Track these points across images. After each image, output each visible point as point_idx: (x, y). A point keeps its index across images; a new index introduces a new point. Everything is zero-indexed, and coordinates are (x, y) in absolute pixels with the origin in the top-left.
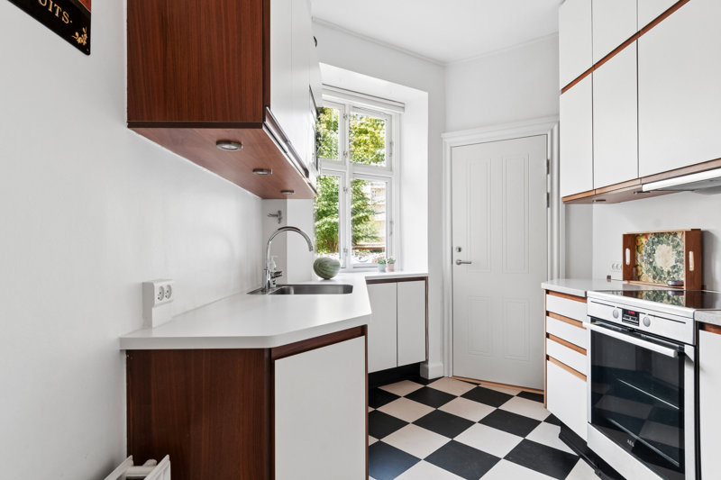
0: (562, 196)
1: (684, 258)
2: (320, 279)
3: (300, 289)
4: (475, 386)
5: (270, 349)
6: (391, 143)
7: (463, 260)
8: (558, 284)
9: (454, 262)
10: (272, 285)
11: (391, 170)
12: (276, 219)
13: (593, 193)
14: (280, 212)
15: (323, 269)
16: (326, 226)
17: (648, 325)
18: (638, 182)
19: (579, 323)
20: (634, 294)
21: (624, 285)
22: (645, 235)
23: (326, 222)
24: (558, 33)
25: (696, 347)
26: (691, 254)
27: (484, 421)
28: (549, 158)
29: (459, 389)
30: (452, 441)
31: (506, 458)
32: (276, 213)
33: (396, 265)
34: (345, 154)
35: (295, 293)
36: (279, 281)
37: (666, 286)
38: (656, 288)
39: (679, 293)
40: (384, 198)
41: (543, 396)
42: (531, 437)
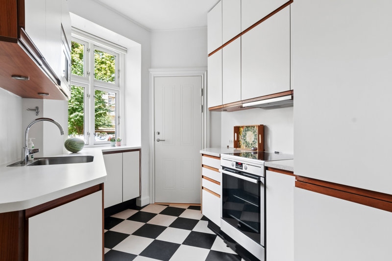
0: (209, 107)
1: (257, 137)
2: (70, 152)
3: (53, 161)
4: (167, 207)
5: (24, 211)
6: (119, 71)
7: (160, 139)
8: (207, 151)
9: (156, 140)
10: (30, 158)
11: (119, 86)
12: (34, 113)
13: (222, 106)
14: (37, 108)
15: (71, 146)
16: (78, 117)
17: (246, 169)
18: (241, 102)
19: (217, 170)
20: (238, 154)
21: (234, 150)
22: (243, 127)
23: (78, 115)
24: (207, 26)
25: (265, 177)
26: (260, 135)
27: (172, 226)
28: (203, 88)
29: (158, 210)
30: (155, 240)
31: (183, 244)
32: (34, 107)
33: (122, 143)
34: (88, 74)
35: (50, 164)
36: (35, 155)
37: (250, 150)
38: (247, 151)
39: (256, 153)
40: (114, 102)
41: (200, 207)
42: (195, 229)
